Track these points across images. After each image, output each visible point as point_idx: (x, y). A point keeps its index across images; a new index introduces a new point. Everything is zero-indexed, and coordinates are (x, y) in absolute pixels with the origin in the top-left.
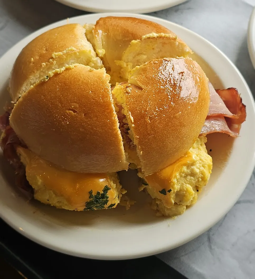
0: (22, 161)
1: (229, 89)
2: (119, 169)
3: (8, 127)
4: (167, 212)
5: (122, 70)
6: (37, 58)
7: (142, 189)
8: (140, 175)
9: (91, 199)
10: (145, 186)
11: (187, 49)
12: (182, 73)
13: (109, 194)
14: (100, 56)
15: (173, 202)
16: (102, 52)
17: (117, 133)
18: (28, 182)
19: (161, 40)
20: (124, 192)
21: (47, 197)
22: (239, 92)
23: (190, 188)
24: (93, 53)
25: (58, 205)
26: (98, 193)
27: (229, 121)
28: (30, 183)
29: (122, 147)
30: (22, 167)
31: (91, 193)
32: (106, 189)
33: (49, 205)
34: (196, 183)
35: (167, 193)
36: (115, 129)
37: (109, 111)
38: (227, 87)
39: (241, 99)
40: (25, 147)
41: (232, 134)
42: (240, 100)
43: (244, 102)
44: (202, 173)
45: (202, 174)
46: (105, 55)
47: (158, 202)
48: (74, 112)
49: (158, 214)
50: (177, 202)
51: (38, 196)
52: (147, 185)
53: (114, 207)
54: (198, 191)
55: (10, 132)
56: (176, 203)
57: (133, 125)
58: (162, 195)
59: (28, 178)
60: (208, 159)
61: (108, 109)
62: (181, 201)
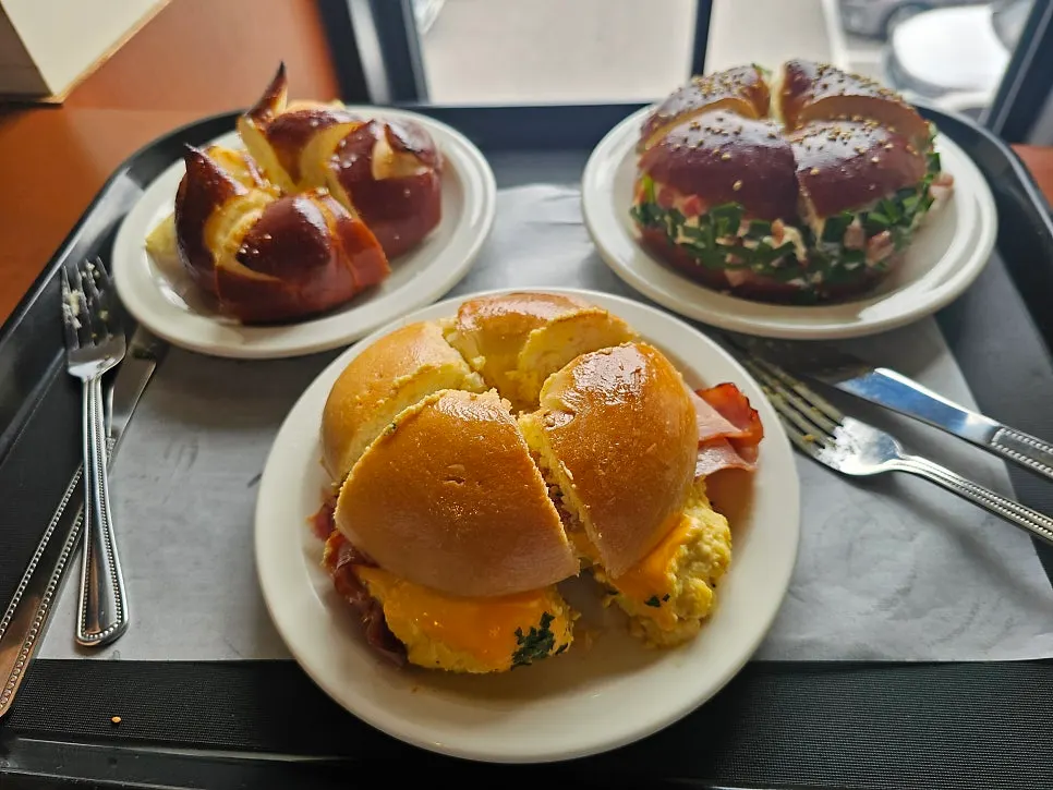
0: (372, 594)
1: (720, 386)
2: (562, 576)
3: (334, 534)
4: (667, 639)
5: (522, 387)
6: (366, 392)
7: (609, 603)
8: (599, 577)
9: (522, 645)
10: (614, 597)
11: (630, 329)
12: (638, 371)
13: (553, 628)
14: (478, 368)
15: (676, 618)
16: (479, 361)
17: (547, 507)
18: (393, 634)
19: (581, 322)
20: (577, 616)
21: (434, 657)
22: (740, 388)
23: (700, 584)
24: (464, 368)
25: (457, 668)
26: (533, 631)
27: (736, 445)
28: (397, 635)
29: (563, 532)
30: (374, 606)
31: (518, 633)
32: (547, 619)
33: (440, 671)
34: (710, 571)
35: (662, 602)
36: (542, 501)
37: (523, 467)
38: (714, 385)
39: (748, 400)
40: (374, 565)
41: (749, 467)
42: (745, 401)
43: (753, 406)
44: (716, 550)
45: (718, 553)
46: (485, 366)
47: (645, 623)
48: (459, 481)
49: (649, 646)
50: (682, 616)
51: (415, 657)
52: (615, 593)
53: (566, 650)
54: (714, 586)
55: (339, 543)
56: (680, 619)
57: (574, 486)
58: (653, 608)
59: (391, 627)
60: (720, 522)
61: (521, 464)
62: (689, 613)
